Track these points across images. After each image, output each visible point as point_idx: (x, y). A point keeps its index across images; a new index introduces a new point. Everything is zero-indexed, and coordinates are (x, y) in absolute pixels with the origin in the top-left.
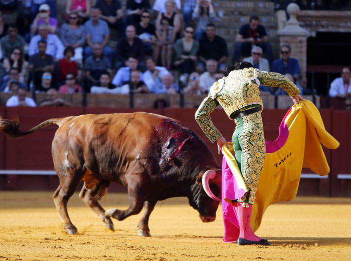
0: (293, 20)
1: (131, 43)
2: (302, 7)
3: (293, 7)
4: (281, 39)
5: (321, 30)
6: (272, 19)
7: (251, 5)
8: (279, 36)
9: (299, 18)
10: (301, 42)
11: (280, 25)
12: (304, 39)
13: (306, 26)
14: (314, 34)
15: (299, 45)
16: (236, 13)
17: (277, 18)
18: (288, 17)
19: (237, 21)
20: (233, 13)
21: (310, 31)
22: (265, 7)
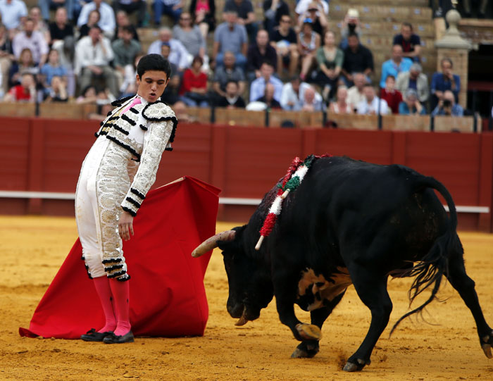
0: (453, 30)
1: (263, 51)
2: (464, 15)
3: (453, 14)
4: (440, 51)
5: (485, 42)
6: (429, 28)
7: (405, 11)
8: (437, 48)
9: (460, 27)
10: (461, 55)
11: (439, 35)
12: (466, 53)
13: (468, 36)
14: (476, 47)
15: (460, 59)
16: (389, 20)
17: (434, 27)
18: (448, 26)
19: (390, 28)
20: (385, 19)
21: (473, 44)
22: (421, 14)
